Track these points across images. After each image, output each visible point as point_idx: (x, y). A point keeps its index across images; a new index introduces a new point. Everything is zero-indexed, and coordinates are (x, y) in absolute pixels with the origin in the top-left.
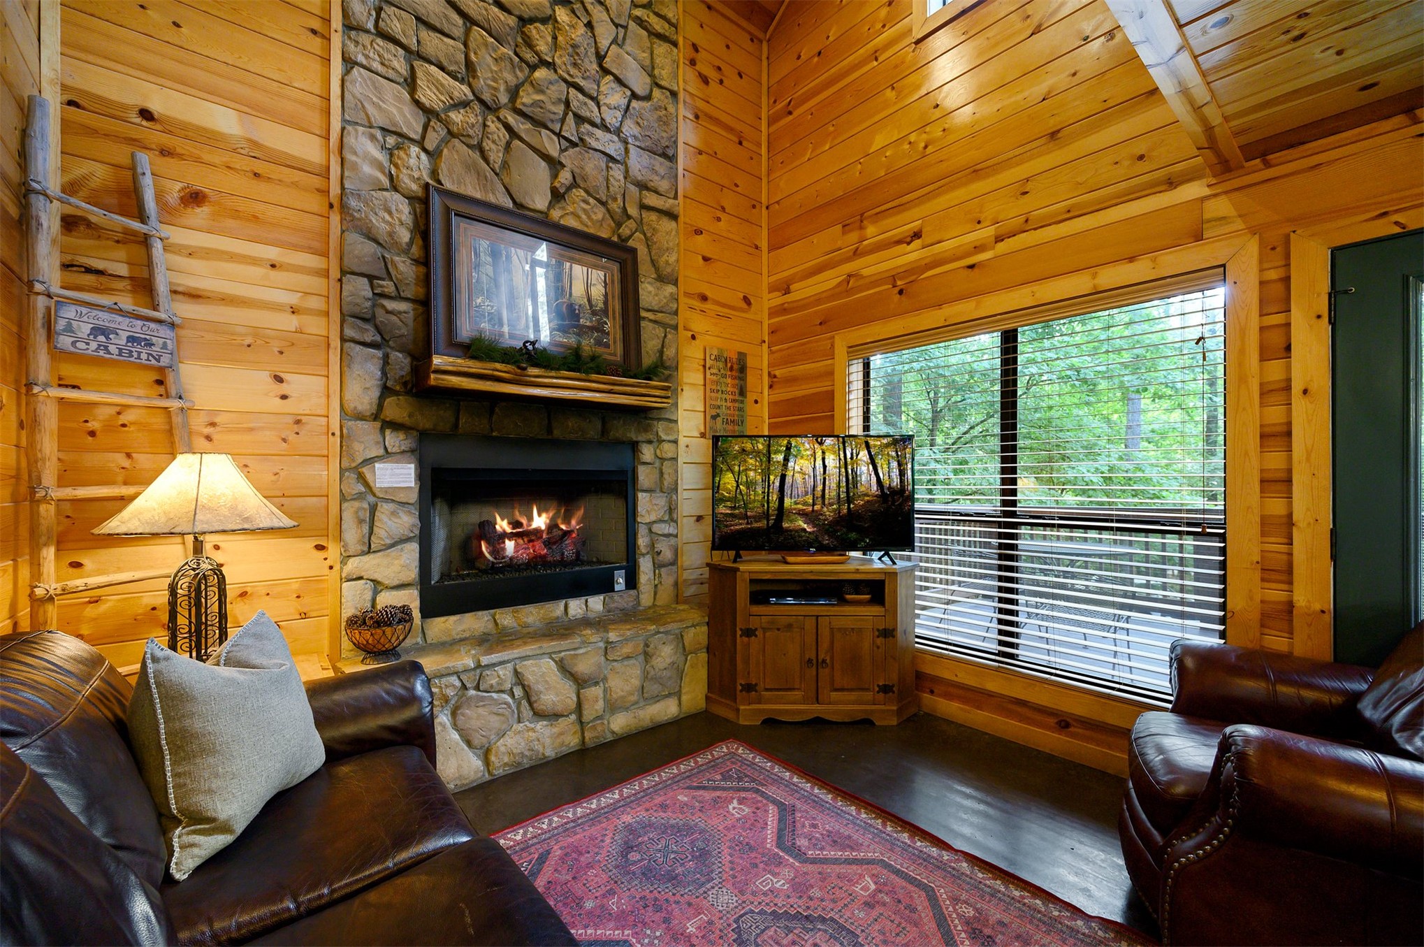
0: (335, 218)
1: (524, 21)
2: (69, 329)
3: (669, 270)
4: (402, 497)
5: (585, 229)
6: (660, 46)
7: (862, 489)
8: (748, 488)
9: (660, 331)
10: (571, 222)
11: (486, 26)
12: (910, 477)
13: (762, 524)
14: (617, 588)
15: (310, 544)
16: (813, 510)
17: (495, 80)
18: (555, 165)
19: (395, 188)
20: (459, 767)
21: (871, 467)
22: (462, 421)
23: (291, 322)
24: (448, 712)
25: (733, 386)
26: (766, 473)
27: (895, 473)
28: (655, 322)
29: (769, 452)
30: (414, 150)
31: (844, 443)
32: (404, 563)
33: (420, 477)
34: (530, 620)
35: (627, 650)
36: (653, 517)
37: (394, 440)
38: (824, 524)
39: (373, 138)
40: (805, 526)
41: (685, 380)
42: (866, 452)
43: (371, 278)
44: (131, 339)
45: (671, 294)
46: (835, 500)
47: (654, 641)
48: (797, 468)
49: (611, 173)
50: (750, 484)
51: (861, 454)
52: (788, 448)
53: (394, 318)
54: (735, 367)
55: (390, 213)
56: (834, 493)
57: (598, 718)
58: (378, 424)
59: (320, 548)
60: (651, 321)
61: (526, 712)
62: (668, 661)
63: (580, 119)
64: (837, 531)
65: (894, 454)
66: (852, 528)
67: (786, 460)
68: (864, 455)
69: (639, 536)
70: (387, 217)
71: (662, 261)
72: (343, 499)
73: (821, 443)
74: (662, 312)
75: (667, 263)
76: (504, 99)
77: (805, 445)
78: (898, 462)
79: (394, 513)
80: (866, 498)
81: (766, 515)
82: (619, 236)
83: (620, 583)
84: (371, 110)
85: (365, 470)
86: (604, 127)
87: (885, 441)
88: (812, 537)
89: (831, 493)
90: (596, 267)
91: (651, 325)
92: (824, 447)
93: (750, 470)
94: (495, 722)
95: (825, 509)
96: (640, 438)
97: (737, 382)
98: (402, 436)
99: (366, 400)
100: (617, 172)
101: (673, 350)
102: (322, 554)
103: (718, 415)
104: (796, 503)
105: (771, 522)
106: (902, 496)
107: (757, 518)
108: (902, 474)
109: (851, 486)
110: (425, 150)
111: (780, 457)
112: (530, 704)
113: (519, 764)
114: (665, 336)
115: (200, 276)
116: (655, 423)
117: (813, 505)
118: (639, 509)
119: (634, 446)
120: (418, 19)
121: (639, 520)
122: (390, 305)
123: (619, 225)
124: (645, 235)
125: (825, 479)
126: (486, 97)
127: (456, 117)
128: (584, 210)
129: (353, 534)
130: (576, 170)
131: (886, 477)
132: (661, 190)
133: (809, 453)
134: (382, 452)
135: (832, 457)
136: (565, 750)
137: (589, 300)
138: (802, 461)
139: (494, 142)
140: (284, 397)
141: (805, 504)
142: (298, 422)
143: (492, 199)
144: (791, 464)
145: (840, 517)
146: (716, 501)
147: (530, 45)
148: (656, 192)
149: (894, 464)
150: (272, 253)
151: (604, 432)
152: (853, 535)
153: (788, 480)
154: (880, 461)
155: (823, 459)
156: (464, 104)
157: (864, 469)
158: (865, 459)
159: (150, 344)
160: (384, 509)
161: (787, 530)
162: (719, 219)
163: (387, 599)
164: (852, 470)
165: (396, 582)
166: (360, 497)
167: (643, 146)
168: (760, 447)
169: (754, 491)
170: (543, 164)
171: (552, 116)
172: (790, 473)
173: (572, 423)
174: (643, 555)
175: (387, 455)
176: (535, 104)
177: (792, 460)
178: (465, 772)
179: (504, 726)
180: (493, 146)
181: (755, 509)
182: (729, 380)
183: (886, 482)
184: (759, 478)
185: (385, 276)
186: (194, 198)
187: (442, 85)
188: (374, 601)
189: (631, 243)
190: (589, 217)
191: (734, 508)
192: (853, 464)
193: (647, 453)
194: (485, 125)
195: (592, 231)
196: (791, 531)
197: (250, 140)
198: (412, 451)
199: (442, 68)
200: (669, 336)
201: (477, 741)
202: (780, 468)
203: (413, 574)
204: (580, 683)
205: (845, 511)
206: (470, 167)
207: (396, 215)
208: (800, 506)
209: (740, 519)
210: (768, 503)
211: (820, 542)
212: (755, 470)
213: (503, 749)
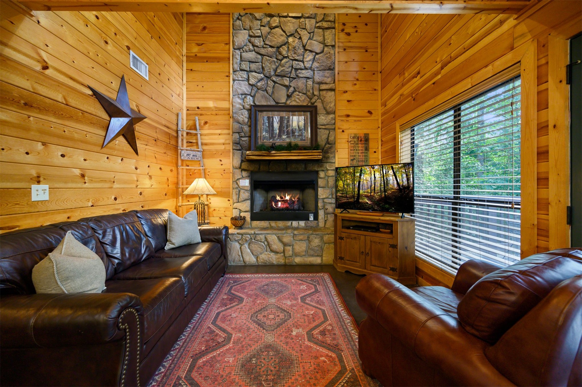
0: (231, 120)
1: (278, 48)
2: (183, 155)
3: (331, 109)
4: (246, 188)
5: (298, 104)
6: (327, 32)
7: (390, 186)
8: (347, 186)
9: (327, 132)
10: (294, 103)
11: (267, 55)
12: (412, 181)
13: (352, 200)
14: (310, 219)
15: (227, 199)
16: (371, 195)
17: (270, 69)
18: (288, 87)
19: (244, 109)
20: (249, 259)
21: (394, 177)
22: (261, 167)
23: (223, 147)
24: (247, 244)
25: (362, 147)
26: (353, 181)
27: (405, 179)
28: (325, 129)
29: (354, 173)
30: (249, 97)
31: (382, 168)
32: (246, 206)
33: (251, 183)
34: (280, 225)
35: (301, 237)
36: (324, 197)
37: (245, 174)
38: (375, 201)
39: (239, 97)
40: (368, 201)
41: (338, 147)
42: (392, 171)
43: (239, 133)
44: (193, 156)
45: (332, 118)
46: (379, 191)
47: (312, 237)
48: (365, 178)
49: (308, 83)
50: (348, 185)
51: (390, 171)
52: (361, 171)
53: (244, 142)
54: (363, 139)
55: (243, 115)
56: (379, 188)
57: (290, 256)
58: (240, 170)
59: (229, 200)
60: (323, 129)
61: (269, 250)
62: (317, 244)
63: (296, 69)
64: (380, 204)
65: (404, 171)
66: (386, 203)
67: (360, 175)
68: (391, 172)
69: (319, 203)
70: (242, 116)
71: (328, 107)
72: (233, 189)
73: (373, 168)
74: (328, 125)
75: (330, 107)
76: (272, 73)
77: (367, 169)
78: (406, 174)
79: (244, 193)
80: (392, 190)
81: (354, 197)
82: (311, 103)
83: (311, 218)
84: (239, 90)
85: (237, 181)
86: (306, 69)
87: (400, 166)
88: (370, 206)
89: (378, 188)
90: (301, 115)
91: (323, 130)
92: (375, 170)
93: (348, 179)
94: (259, 250)
95: (375, 195)
96: (319, 170)
97: (364, 145)
98: (246, 172)
99: (238, 164)
100: (310, 82)
101: (333, 138)
102: (229, 202)
103: (354, 159)
104: (364, 192)
105: (355, 199)
106: (409, 189)
107: (351, 198)
108: (408, 179)
109: (386, 185)
110: (251, 96)
111: (358, 174)
112: (269, 247)
113: (266, 263)
114: (329, 133)
115: (206, 139)
116: (325, 164)
117: (371, 193)
118: (319, 194)
119: (317, 172)
120: (250, 62)
121: (319, 197)
122: (243, 139)
123: (311, 99)
124: (321, 100)
125: (375, 182)
126: (268, 75)
127: (259, 84)
128: (297, 98)
129: (235, 197)
130: (295, 86)
131: (401, 181)
132: (327, 82)
133: (369, 172)
134: (241, 177)
135: (378, 173)
136: (280, 263)
137: (298, 127)
138: (366, 176)
139: (270, 87)
140: (222, 165)
141: (368, 192)
142: (224, 170)
143: (269, 104)
144: (362, 177)
145: (381, 198)
146: (337, 191)
147: (280, 54)
148: (326, 83)
149: (405, 176)
150: (219, 131)
151: (306, 168)
152: (387, 206)
153: (361, 183)
154: (398, 174)
155: (374, 174)
156: (262, 79)
157: (391, 178)
158: (391, 174)
159: (196, 156)
160: (242, 191)
161: (361, 203)
162: (355, 84)
163: (242, 214)
164: (386, 178)
165: (244, 210)
166: (237, 188)
167: (320, 69)
168: (351, 171)
169: (349, 187)
170: (284, 88)
171: (287, 73)
172: (362, 180)
173: (294, 166)
174: (321, 209)
175: (243, 178)
176: (282, 71)
177: (362, 175)
178: (251, 261)
179: (262, 252)
180: (269, 88)
181: (350, 194)
182: (360, 145)
183: (401, 183)
184: (351, 182)
185: (242, 132)
186: (206, 123)
187: (255, 77)
188: (240, 214)
189: (315, 104)
190: (299, 100)
191: (342, 194)
192: (386, 176)
193: (322, 174)
194: (267, 83)
195: (301, 104)
196: (362, 203)
197: (215, 107)
198: (249, 176)
199: (256, 72)
200: (331, 133)
201: (254, 253)
202: (358, 178)
203: (248, 208)
204: (285, 245)
205: (384, 196)
206: (263, 96)
207: (244, 115)
208: (366, 193)
209: (345, 198)
210: (354, 192)
211: (373, 208)
212: (350, 180)
213: (261, 257)
